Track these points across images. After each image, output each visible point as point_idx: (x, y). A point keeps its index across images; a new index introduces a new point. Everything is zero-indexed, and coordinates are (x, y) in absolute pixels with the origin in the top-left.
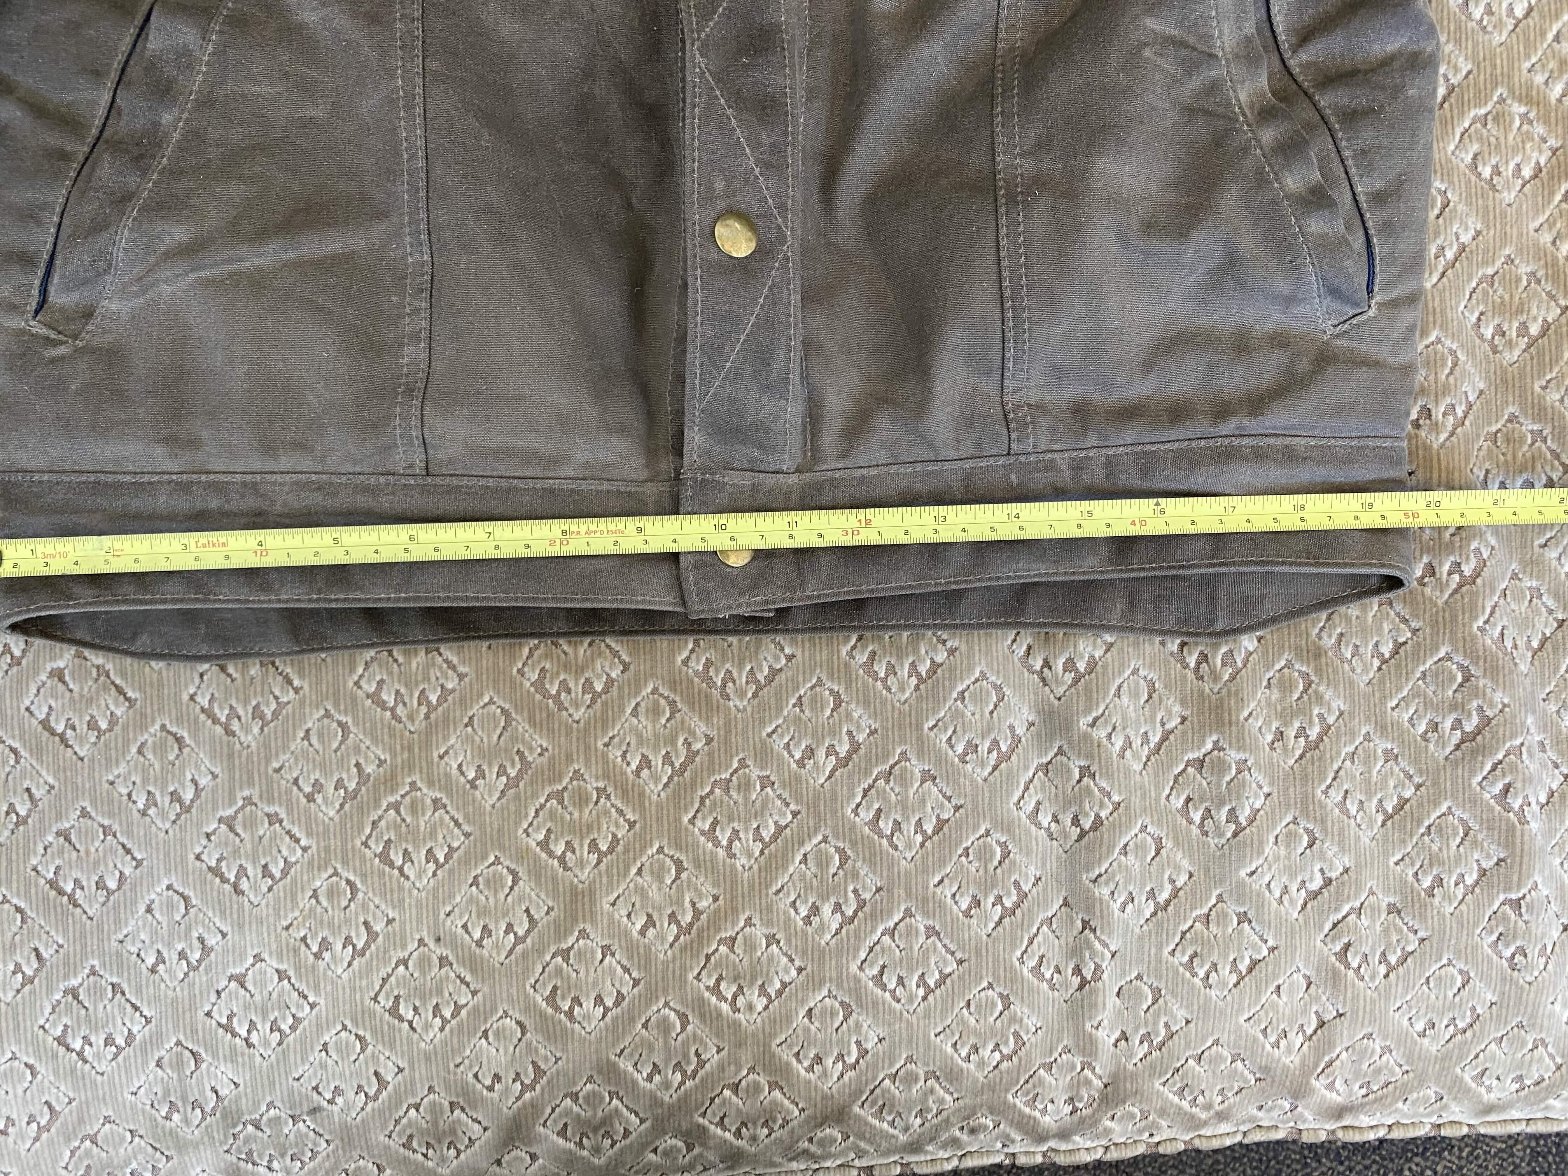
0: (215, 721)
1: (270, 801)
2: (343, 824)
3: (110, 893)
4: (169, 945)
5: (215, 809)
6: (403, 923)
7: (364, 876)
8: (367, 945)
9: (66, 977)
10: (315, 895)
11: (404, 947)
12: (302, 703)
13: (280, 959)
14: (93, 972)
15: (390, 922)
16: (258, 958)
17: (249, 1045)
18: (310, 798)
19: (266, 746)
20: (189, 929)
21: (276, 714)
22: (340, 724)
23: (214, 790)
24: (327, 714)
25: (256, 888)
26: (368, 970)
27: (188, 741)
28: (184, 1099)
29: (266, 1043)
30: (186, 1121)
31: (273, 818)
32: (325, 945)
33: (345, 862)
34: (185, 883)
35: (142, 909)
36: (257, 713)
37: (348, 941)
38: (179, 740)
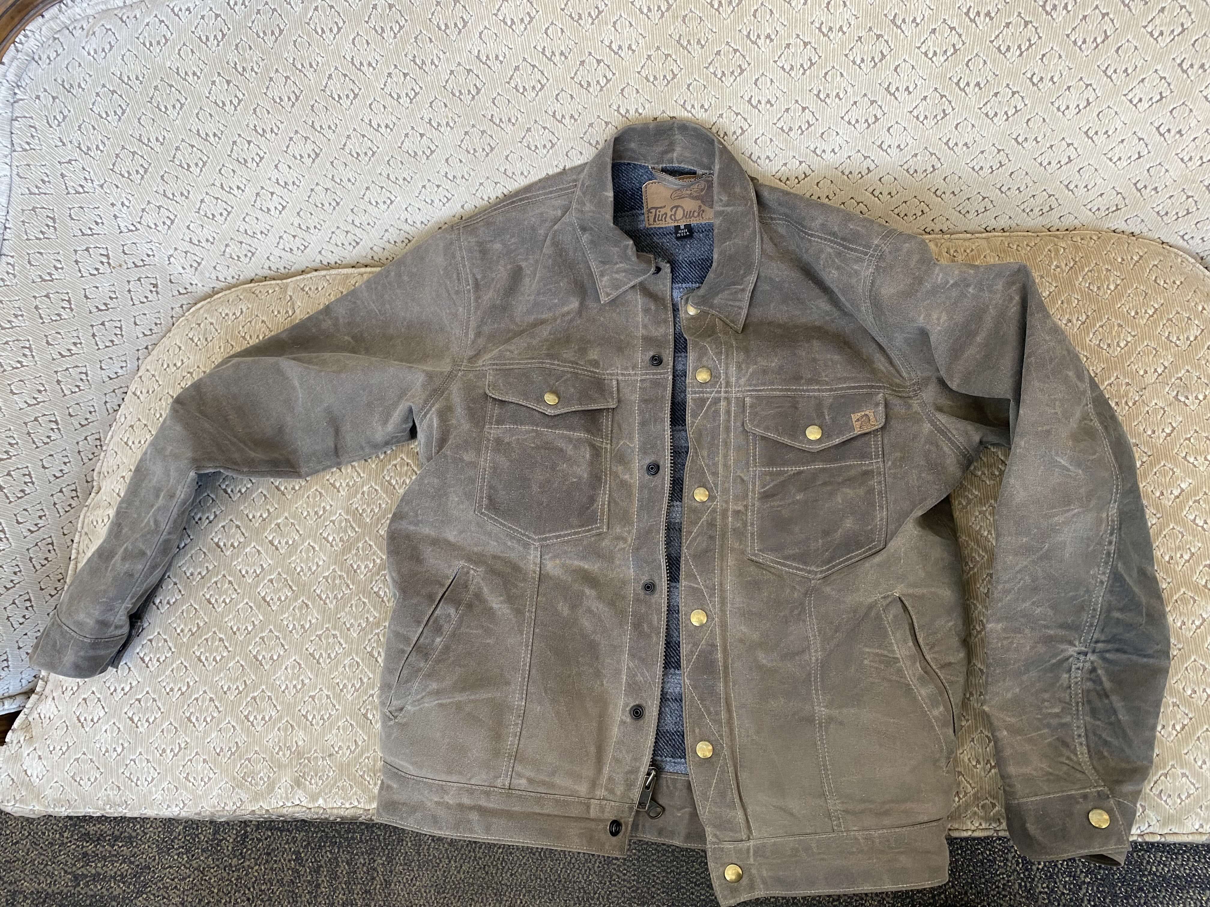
0: (321, 599)
1: (335, 629)
2: (358, 639)
3: (274, 661)
4: (291, 682)
5: (316, 631)
6: (374, 680)
7: (363, 660)
8: (360, 687)
9: (253, 692)
10: (344, 667)
11: (373, 689)
12: (352, 594)
13: (328, 691)
14: (263, 691)
15: (369, 679)
16: (321, 690)
17: (312, 725)
18: (348, 630)
19: (337, 608)
20: (299, 676)
21: (342, 598)
22: (364, 602)
23: (317, 624)
24: (360, 599)
25: (325, 662)
26: (359, 697)
27: (311, 606)
28: (285, 745)
29: (318, 724)
30: (284, 755)
31: (335, 636)
32: (345, 686)
33: (357, 654)
34: (300, 659)
35: (284, 667)
36: (335, 597)
37: (353, 685)
38: (307, 605)
